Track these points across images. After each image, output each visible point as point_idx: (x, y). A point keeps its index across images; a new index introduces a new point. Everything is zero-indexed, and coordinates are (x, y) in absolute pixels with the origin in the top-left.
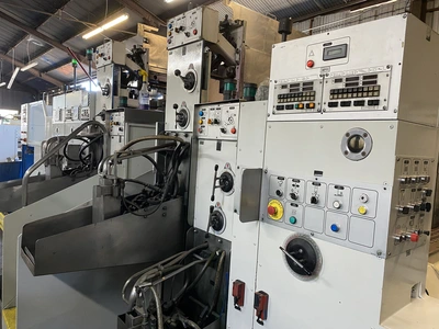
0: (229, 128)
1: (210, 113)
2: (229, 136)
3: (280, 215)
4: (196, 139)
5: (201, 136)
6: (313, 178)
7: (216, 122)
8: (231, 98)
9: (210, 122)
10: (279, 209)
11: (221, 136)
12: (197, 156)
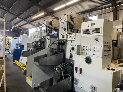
0: (73, 38)
1: (69, 35)
3: (84, 53)
4: (66, 41)
7: (71, 37)
8: (73, 32)
9: (69, 37)
10: (84, 52)
11: (72, 40)
12: (66, 44)
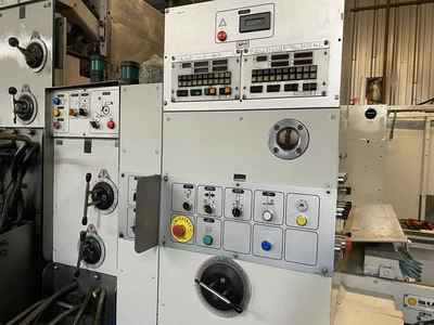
0: (103, 122)
1: (70, 101)
2: (105, 131)
4: (50, 137)
5: (58, 133)
6: (233, 183)
7: (83, 113)
8: (102, 80)
9: (72, 113)
11: (91, 132)
12: (52, 162)
